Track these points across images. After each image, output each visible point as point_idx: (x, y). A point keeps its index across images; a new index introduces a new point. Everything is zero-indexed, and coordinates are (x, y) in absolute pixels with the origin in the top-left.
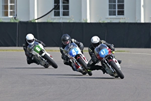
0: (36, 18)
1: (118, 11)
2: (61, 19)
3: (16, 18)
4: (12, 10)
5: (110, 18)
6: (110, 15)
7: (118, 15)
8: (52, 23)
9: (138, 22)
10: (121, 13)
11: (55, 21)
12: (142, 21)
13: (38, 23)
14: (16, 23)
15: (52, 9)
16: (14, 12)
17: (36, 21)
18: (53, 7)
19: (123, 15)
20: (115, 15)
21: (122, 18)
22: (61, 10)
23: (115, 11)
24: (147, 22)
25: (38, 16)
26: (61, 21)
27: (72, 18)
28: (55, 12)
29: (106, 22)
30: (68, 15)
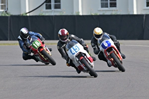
0: (27, 11)
1: (110, 3)
2: (53, 12)
3: (8, 12)
4: (3, 4)
5: (103, 11)
6: (102, 7)
7: (110, 7)
8: (43, 16)
9: (131, 13)
10: (113, 5)
11: (47, 14)
12: (135, 13)
13: (30, 16)
14: (8, 17)
15: (43, 2)
16: (5, 6)
17: (28, 15)
19: (116, 7)
20: (107, 7)
21: (115, 10)
22: (53, 3)
23: (107, 3)
24: (139, 13)
25: (29, 9)
26: (53, 14)
27: (64, 11)
28: (46, 5)
29: (98, 14)
30: (60, 8)
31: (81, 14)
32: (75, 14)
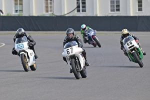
0: (66, 13)
1: (116, 9)
2: (81, 14)
3: (54, 14)
4: (51, 9)
5: (112, 13)
6: (111, 11)
7: (116, 11)
9: (129, 15)
10: (118, 10)
17: (67, 15)
18: (76, 7)
20: (114, 11)
21: (119, 13)
22: (81, 9)
23: (114, 9)
26: (81, 15)
27: (88, 13)
28: (77, 10)
30: (85, 11)
31: (99, 15)
32: (94, 15)
